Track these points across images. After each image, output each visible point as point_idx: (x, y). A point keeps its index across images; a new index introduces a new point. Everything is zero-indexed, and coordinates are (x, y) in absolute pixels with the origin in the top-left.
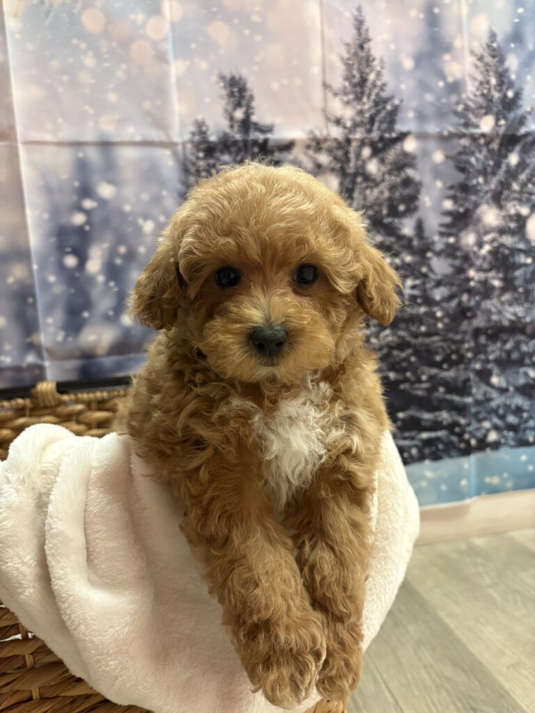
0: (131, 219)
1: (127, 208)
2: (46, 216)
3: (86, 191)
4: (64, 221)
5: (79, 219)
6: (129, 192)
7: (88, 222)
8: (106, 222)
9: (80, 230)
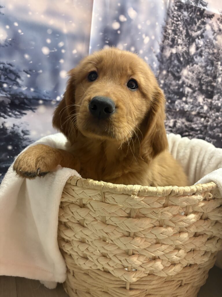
0: (140, 33)
1: (139, 27)
2: (100, 19)
3: (122, 11)
4: (108, 24)
5: (116, 26)
6: (142, 17)
7: (120, 29)
8: (129, 31)
9: (115, 33)
